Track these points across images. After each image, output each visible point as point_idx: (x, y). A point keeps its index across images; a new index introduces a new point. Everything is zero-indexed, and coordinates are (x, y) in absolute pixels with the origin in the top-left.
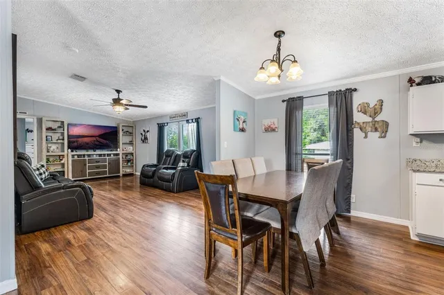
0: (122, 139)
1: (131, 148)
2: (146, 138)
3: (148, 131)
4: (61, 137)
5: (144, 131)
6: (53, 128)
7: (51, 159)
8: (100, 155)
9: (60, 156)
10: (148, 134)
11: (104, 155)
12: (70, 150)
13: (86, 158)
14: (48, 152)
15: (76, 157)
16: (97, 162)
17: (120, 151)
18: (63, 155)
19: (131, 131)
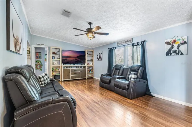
0: (87, 58)
1: (92, 63)
2: (100, 58)
3: (102, 53)
4: (59, 57)
5: (99, 53)
6: (55, 52)
7: (54, 69)
8: (77, 67)
9: (58, 67)
10: (102, 56)
11: (79, 67)
12: (62, 64)
13: (70, 68)
14: (53, 65)
15: (65, 68)
16: (75, 71)
17: (86, 65)
18: (60, 67)
19: (91, 54)
